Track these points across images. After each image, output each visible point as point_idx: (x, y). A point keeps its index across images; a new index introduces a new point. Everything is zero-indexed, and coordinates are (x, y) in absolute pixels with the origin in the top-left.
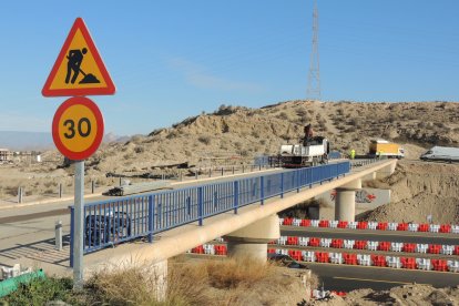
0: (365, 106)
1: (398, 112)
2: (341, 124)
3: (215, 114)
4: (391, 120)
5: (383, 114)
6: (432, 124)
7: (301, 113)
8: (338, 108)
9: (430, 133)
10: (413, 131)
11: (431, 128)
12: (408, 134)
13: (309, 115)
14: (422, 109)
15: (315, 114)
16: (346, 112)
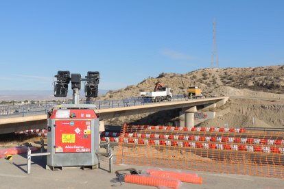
0: (240, 69)
1: (258, 72)
2: (225, 80)
3: (158, 78)
4: (251, 77)
5: (249, 73)
6: (273, 78)
7: (204, 75)
8: (225, 71)
9: (270, 82)
10: (261, 82)
11: (271, 80)
12: (258, 84)
13: (208, 76)
14: (271, 70)
15: (212, 75)
16: (229, 73)
